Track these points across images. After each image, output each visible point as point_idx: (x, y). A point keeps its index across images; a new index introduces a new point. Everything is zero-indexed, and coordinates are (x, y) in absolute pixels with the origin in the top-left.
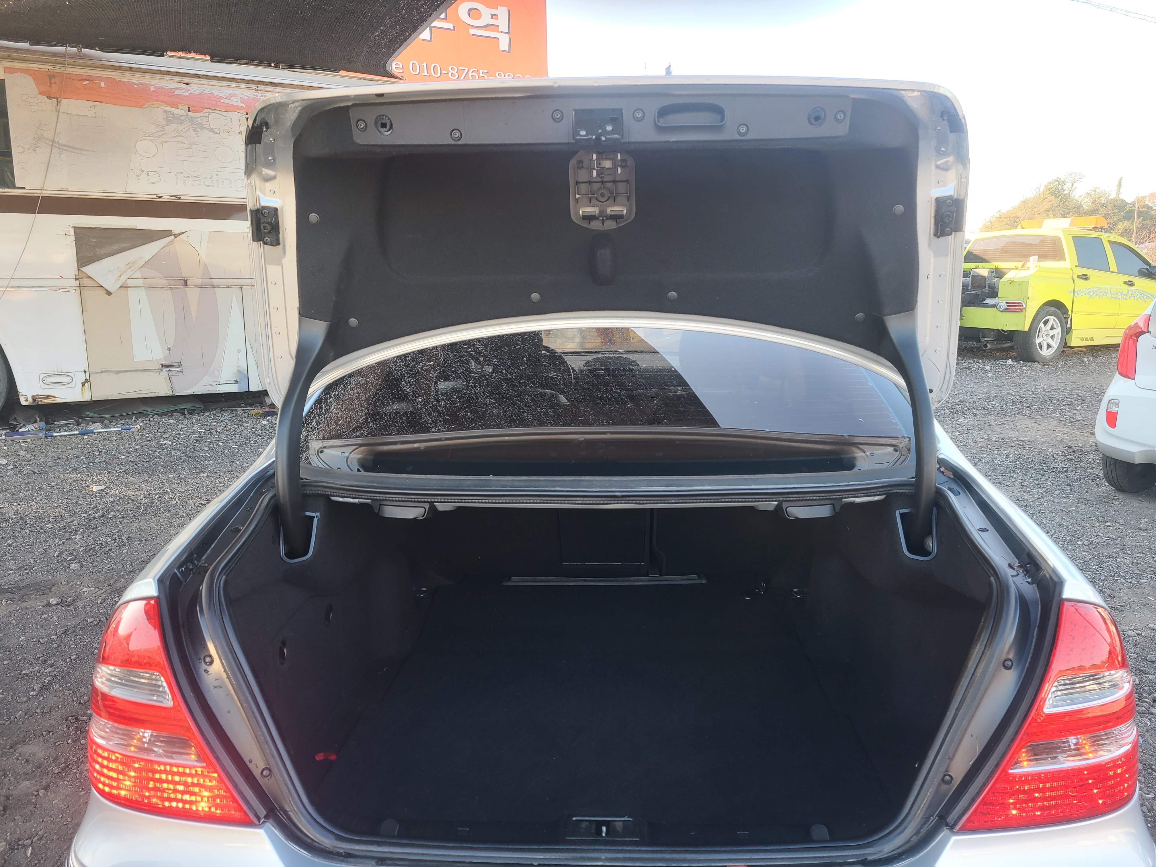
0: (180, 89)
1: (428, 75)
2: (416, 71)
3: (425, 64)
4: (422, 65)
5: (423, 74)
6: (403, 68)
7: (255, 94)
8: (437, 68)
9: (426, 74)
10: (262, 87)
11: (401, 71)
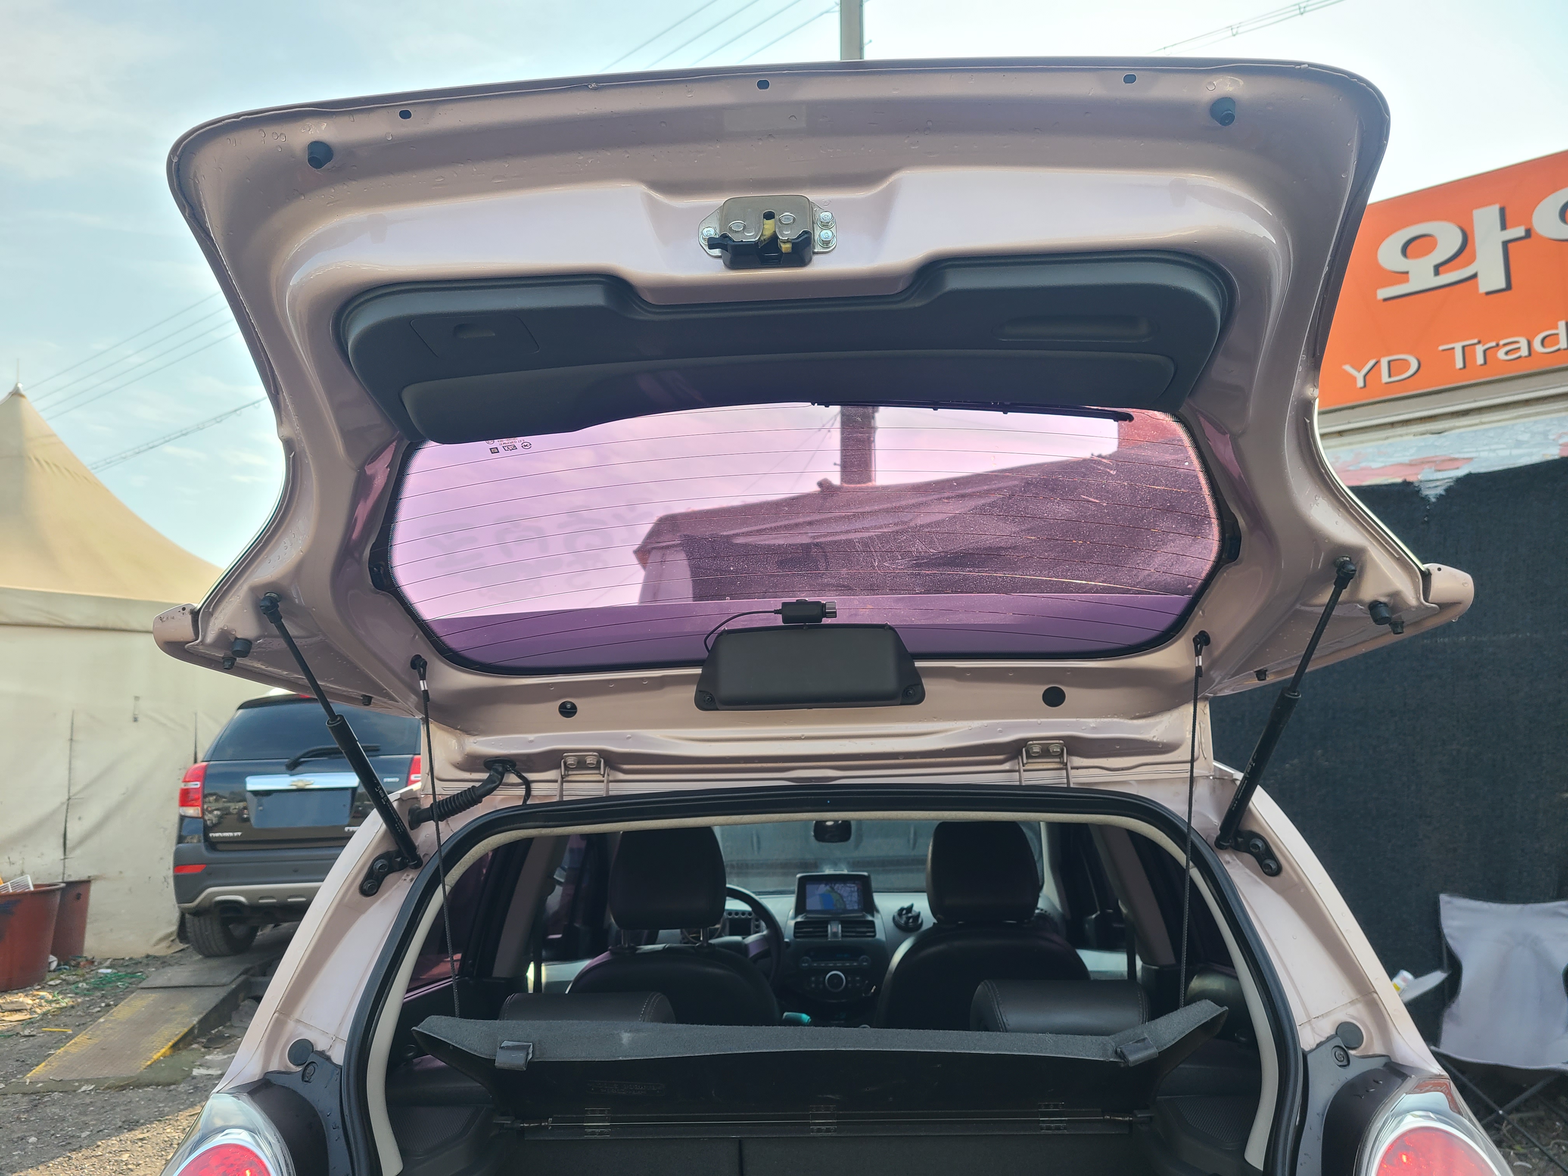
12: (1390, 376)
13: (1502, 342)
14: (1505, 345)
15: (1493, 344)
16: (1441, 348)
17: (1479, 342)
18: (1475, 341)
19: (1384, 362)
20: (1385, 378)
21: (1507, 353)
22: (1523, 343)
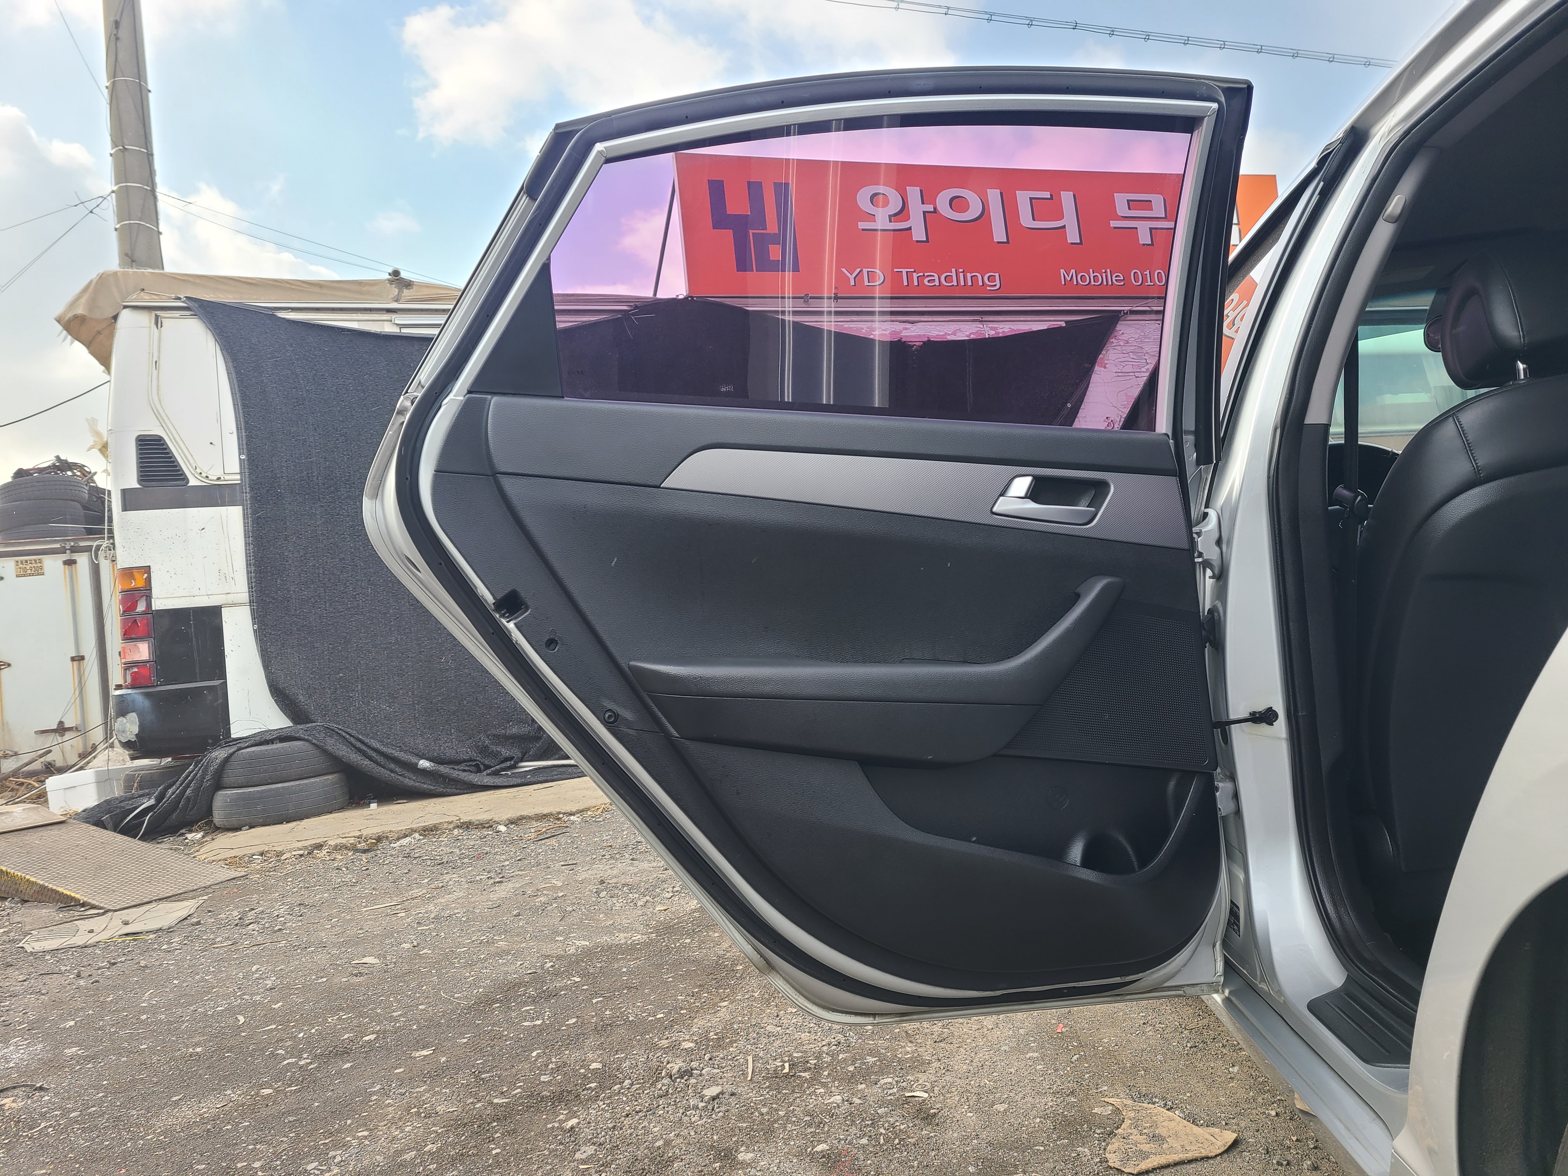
0: (906, 329)
1: (1152, 284)
2: (1138, 282)
3: (1148, 272)
4: (1145, 273)
5: (1146, 284)
6: (1124, 279)
7: (979, 326)
8: (1161, 274)
9: (1149, 283)
10: (986, 318)
11: (1122, 283)
12: (869, 282)
13: (926, 274)
14: (928, 276)
15: (922, 274)
16: (895, 270)
17: (914, 272)
18: (913, 270)
19: (865, 271)
20: (866, 283)
21: (929, 281)
22: (936, 277)
